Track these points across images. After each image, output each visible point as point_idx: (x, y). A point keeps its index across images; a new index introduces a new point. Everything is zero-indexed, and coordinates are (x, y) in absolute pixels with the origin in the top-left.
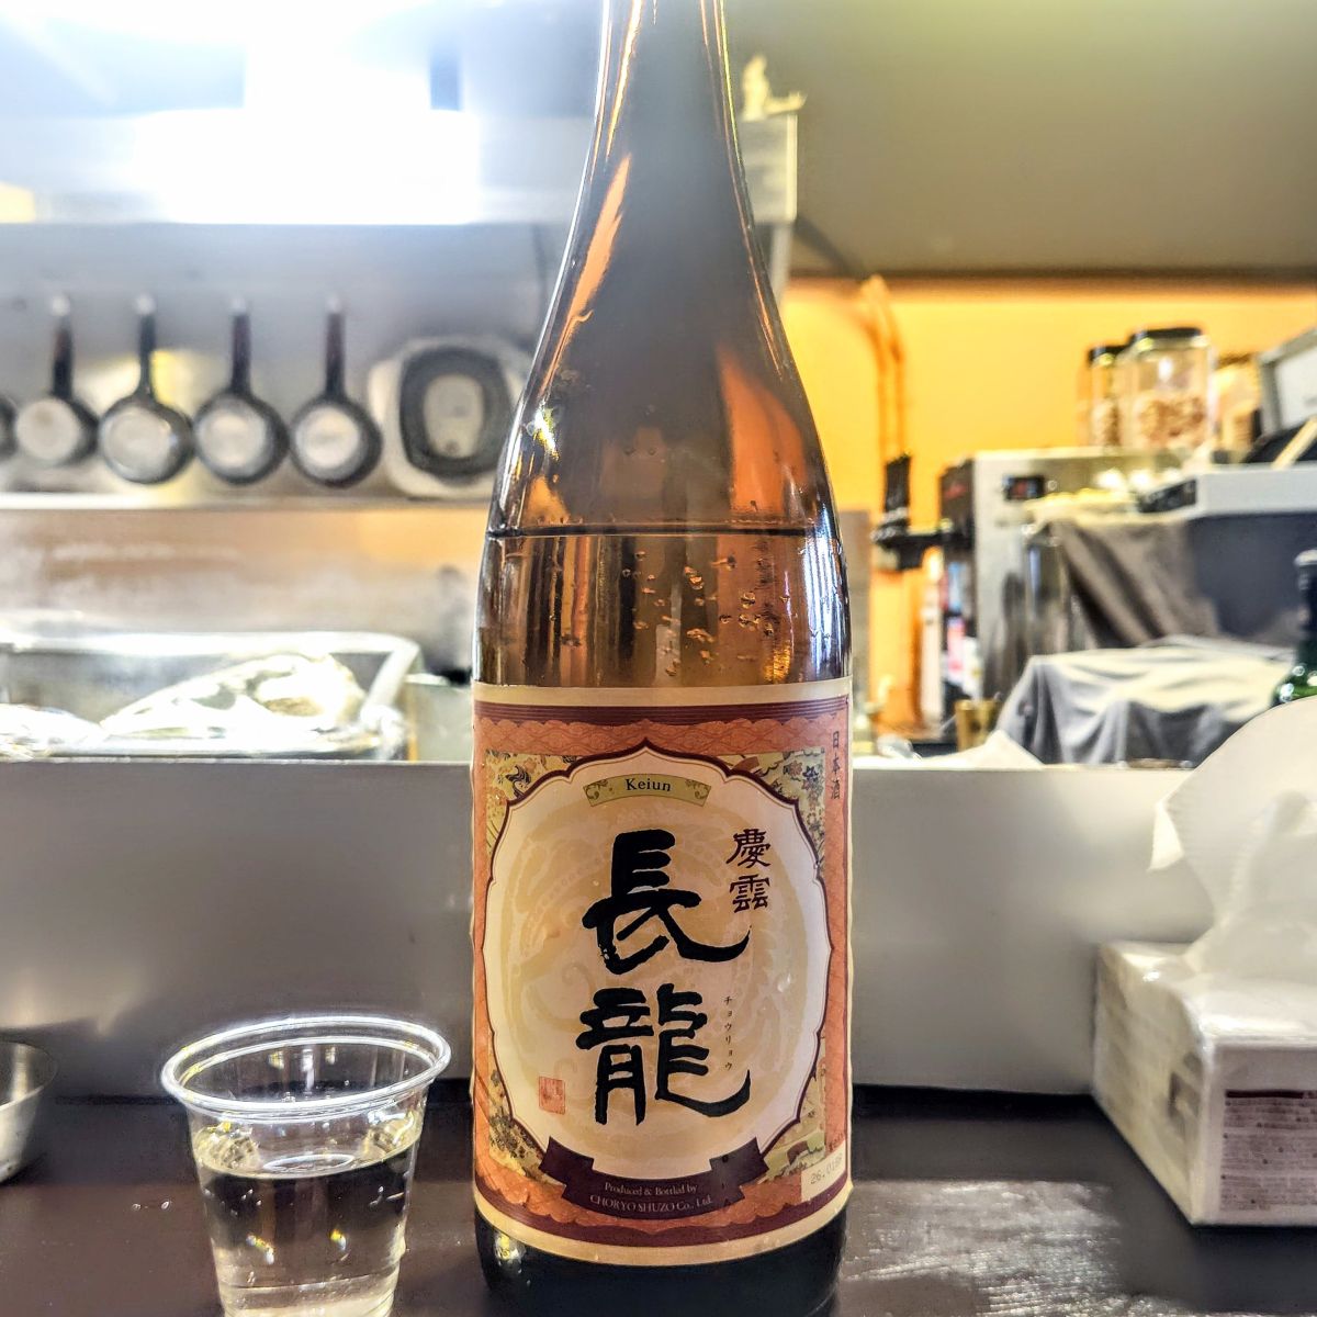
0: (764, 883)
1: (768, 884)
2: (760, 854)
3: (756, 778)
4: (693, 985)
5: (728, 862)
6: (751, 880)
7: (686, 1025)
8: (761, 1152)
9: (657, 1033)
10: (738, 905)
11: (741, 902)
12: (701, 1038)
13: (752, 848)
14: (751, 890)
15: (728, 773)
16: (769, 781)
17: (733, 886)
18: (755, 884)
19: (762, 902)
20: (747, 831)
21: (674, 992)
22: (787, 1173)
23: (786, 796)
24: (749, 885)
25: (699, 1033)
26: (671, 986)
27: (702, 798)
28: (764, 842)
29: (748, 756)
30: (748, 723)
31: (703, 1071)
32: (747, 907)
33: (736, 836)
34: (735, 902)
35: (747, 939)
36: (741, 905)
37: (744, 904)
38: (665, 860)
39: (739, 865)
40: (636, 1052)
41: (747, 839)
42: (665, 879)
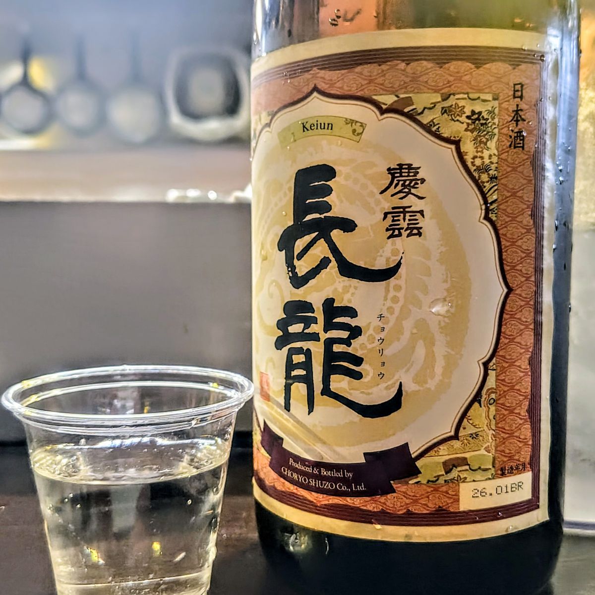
0: (418, 214)
1: (423, 216)
2: (413, 187)
3: (412, 117)
4: (350, 301)
5: (382, 193)
6: (404, 210)
7: (344, 334)
8: (413, 456)
9: (322, 339)
10: (391, 232)
11: (394, 230)
12: (357, 347)
13: (405, 181)
14: (404, 219)
15: (383, 112)
16: (425, 119)
17: (386, 214)
18: (408, 215)
19: (415, 231)
20: (401, 166)
21: (335, 305)
22: (441, 481)
23: (445, 135)
24: (402, 215)
25: (355, 343)
26: (333, 300)
27: (358, 134)
28: (419, 176)
29: (402, 96)
30: (402, 65)
31: (358, 376)
32: (400, 235)
33: (389, 169)
34: (387, 230)
35: (399, 265)
36: (394, 232)
37: (396, 232)
38: (328, 191)
39: (392, 196)
40: (308, 353)
41: (401, 173)
42: (328, 208)
